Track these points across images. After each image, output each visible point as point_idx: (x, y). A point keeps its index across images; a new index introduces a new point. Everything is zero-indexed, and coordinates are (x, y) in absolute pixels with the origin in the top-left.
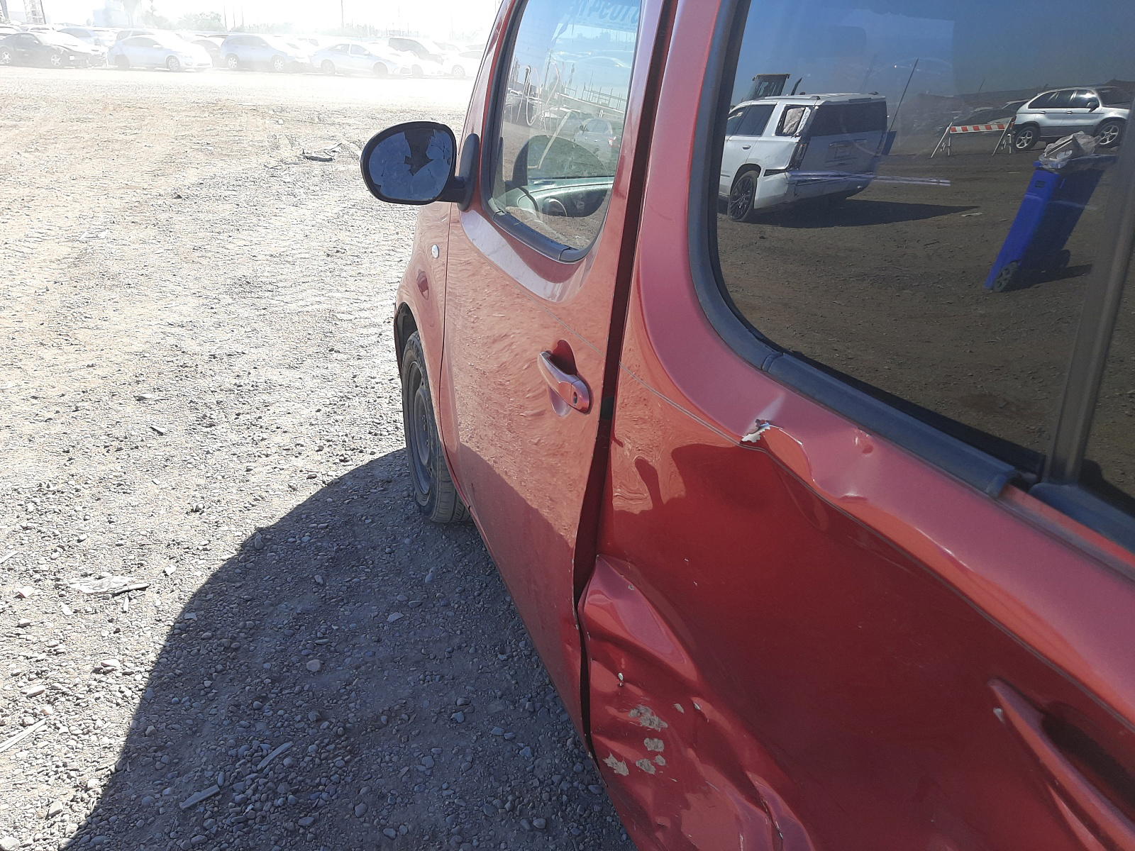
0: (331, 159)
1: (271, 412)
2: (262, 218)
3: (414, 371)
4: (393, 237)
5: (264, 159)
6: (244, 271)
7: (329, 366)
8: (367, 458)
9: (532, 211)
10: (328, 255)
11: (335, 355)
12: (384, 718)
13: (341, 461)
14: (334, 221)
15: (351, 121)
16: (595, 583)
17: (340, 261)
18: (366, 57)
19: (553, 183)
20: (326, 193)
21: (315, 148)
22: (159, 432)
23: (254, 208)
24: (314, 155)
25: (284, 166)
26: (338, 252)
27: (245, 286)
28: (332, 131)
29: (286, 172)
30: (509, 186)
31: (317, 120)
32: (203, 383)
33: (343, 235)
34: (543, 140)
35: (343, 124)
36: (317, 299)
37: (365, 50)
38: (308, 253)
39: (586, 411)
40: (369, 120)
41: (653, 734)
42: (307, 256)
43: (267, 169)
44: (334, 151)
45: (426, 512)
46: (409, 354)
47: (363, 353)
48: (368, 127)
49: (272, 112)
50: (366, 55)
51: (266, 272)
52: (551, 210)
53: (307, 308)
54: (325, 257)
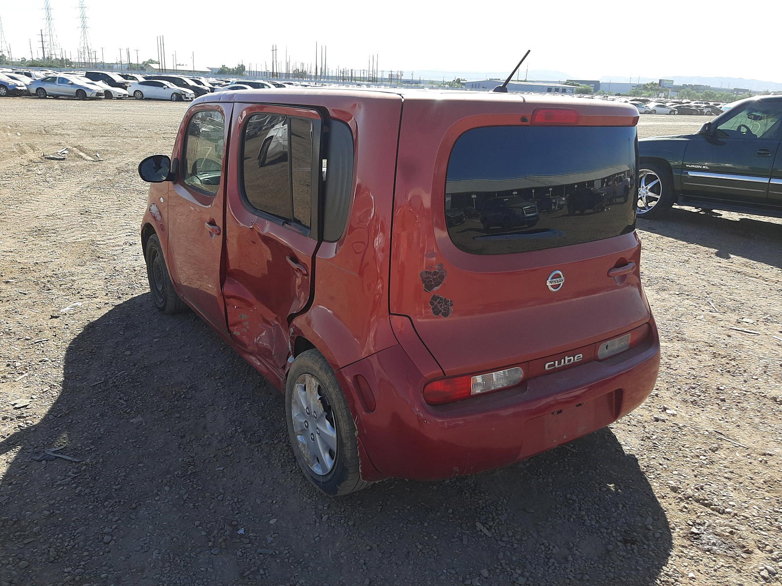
0: (64, 159)
1: (77, 283)
2: (32, 196)
3: (153, 251)
4: (117, 203)
5: (18, 160)
6: (35, 224)
7: (100, 264)
8: (130, 297)
9: (200, 183)
10: (82, 214)
11: (101, 259)
12: (158, 363)
13: (118, 298)
14: (79, 195)
15: (69, 132)
16: (226, 285)
17: (89, 217)
18: (70, 85)
19: (207, 173)
20: (68, 179)
21: (51, 151)
22: (24, 294)
23: (25, 190)
24: (51, 156)
25: (34, 164)
26: (86, 212)
27: (39, 232)
28: (57, 139)
29: (36, 168)
30: (191, 175)
31: (44, 132)
32: (37, 275)
33: (87, 203)
34: (201, 159)
35: (64, 134)
36: (83, 235)
37: (69, 81)
38: (69, 213)
39: (219, 234)
40: (82, 131)
41: (245, 321)
42: (69, 215)
43: (23, 166)
44: (64, 153)
45: (162, 310)
46: (150, 244)
47: (116, 258)
48: (82, 136)
49: (9, 127)
50: (70, 84)
51: (48, 224)
52: (207, 182)
53: (78, 240)
54: (80, 215)
